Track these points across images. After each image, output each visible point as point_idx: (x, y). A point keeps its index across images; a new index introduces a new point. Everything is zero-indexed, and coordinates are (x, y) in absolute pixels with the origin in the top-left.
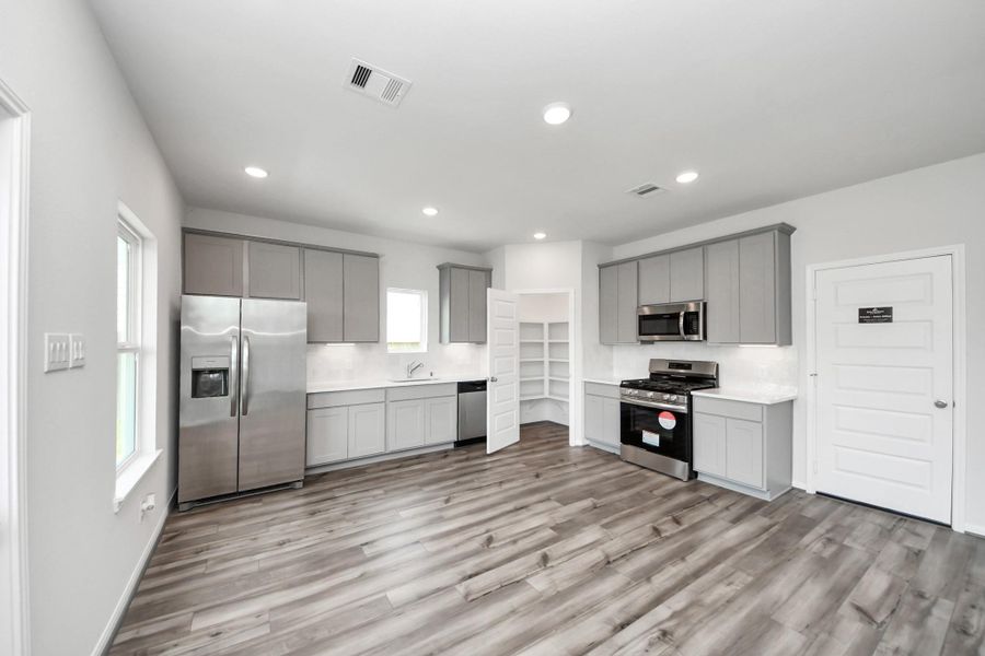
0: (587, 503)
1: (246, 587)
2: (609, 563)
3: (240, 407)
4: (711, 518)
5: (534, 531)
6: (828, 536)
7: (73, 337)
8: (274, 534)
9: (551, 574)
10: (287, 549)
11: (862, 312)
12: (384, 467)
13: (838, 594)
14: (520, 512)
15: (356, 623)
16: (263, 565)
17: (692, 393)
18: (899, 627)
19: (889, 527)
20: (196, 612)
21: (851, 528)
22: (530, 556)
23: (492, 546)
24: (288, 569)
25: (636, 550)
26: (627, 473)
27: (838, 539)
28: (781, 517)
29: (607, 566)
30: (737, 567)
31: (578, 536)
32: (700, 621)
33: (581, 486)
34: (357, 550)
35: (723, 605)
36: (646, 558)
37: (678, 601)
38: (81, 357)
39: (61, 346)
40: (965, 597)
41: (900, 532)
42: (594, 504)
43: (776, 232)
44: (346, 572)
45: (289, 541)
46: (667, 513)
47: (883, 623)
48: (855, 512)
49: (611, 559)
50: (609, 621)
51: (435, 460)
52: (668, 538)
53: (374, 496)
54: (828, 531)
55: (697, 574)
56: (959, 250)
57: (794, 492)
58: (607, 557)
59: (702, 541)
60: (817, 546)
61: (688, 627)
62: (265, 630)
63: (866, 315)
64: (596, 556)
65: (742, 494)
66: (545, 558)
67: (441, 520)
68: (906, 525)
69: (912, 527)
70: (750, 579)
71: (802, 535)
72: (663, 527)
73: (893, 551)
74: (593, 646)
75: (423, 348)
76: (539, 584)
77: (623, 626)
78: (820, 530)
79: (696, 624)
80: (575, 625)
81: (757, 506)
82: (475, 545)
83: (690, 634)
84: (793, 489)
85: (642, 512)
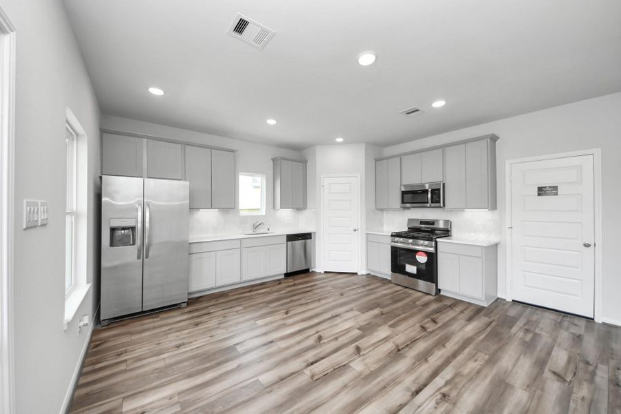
0: (376, 311)
1: (158, 378)
2: (399, 350)
3: (143, 253)
4: (454, 319)
5: (348, 331)
6: (525, 327)
7: (41, 203)
8: (172, 340)
9: (365, 359)
10: (183, 350)
11: (540, 189)
12: (241, 291)
13: (541, 364)
14: (335, 318)
15: (241, 399)
16: (168, 362)
17: (437, 240)
18: (580, 383)
19: (559, 321)
20: (124, 398)
21: (538, 322)
22: (349, 347)
23: (322, 342)
24: (186, 364)
25: (414, 341)
26: (397, 291)
27: (532, 329)
28: (495, 317)
29: (398, 353)
30: (477, 350)
31: (376, 334)
32: (464, 386)
33: (370, 300)
34: (233, 348)
35: (475, 375)
36: (421, 346)
37: (447, 374)
38: (46, 217)
39: (34, 209)
40: (613, 363)
41: (566, 324)
42: (382, 312)
43: (489, 140)
44: (226, 364)
45: (184, 344)
46: (427, 316)
47: (571, 381)
48: (537, 312)
49: (400, 348)
50: (408, 389)
51: (272, 286)
52: (431, 332)
53: (237, 311)
54: (525, 325)
55: (454, 355)
56: (597, 152)
57: (499, 300)
58: (397, 346)
59: (453, 334)
60: (521, 334)
61: (458, 390)
62: (177, 408)
63: (541, 191)
64: (389, 346)
65: (469, 303)
66: (358, 349)
67: (285, 326)
68: (568, 319)
69: (572, 320)
70: (487, 357)
71: (511, 328)
72: (427, 326)
73: (564, 336)
74: (401, 407)
75: (263, 213)
76: (358, 366)
77: (417, 392)
78: (520, 323)
79: (461, 389)
80: (387, 393)
81: (479, 310)
82: (311, 342)
83: (459, 395)
84: (498, 299)
85: (412, 316)
